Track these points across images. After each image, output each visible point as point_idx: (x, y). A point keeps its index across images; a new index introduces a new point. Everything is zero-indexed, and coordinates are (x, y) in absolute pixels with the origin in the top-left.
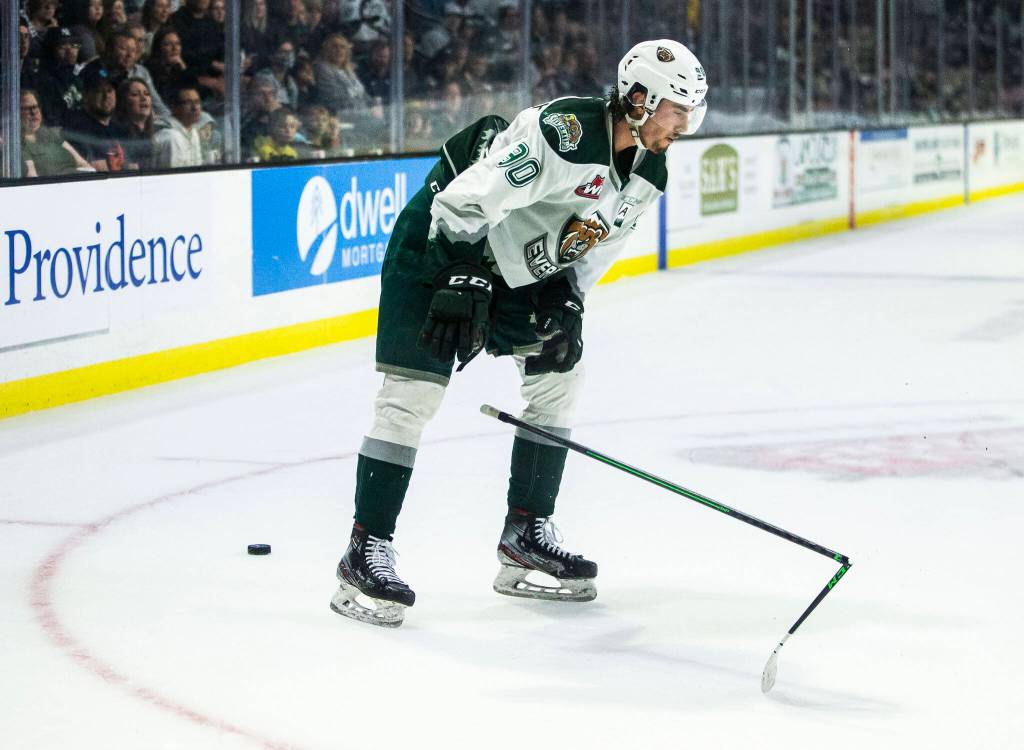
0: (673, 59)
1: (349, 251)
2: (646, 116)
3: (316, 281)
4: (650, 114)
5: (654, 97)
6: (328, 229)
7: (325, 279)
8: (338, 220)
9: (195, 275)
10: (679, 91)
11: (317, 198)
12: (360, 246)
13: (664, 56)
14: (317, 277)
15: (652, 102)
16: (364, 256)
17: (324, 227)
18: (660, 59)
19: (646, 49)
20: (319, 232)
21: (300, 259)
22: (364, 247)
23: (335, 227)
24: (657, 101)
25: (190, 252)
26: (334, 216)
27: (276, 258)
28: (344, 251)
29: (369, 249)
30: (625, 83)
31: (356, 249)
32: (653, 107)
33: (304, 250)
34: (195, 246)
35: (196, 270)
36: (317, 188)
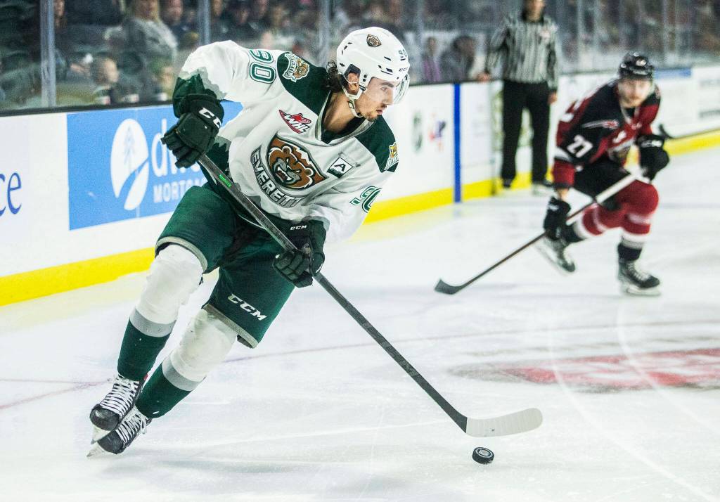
0: (380, 44)
1: (160, 187)
2: (360, 92)
3: (131, 215)
4: (363, 90)
5: (365, 76)
6: (140, 168)
7: (138, 214)
8: (149, 159)
9: (14, 211)
10: (386, 71)
11: (129, 139)
12: (170, 183)
13: (372, 42)
14: (131, 211)
15: (364, 80)
16: (175, 192)
17: (135, 166)
18: (370, 45)
19: (358, 36)
20: (132, 170)
21: (114, 196)
22: (175, 184)
23: (146, 167)
24: (368, 79)
25: (10, 189)
26: (146, 156)
27: (91, 194)
28: (155, 188)
29: (179, 186)
30: (343, 65)
31: (167, 185)
32: (366, 84)
33: (117, 187)
34: (14, 183)
35: (16, 206)
36: (129, 129)
